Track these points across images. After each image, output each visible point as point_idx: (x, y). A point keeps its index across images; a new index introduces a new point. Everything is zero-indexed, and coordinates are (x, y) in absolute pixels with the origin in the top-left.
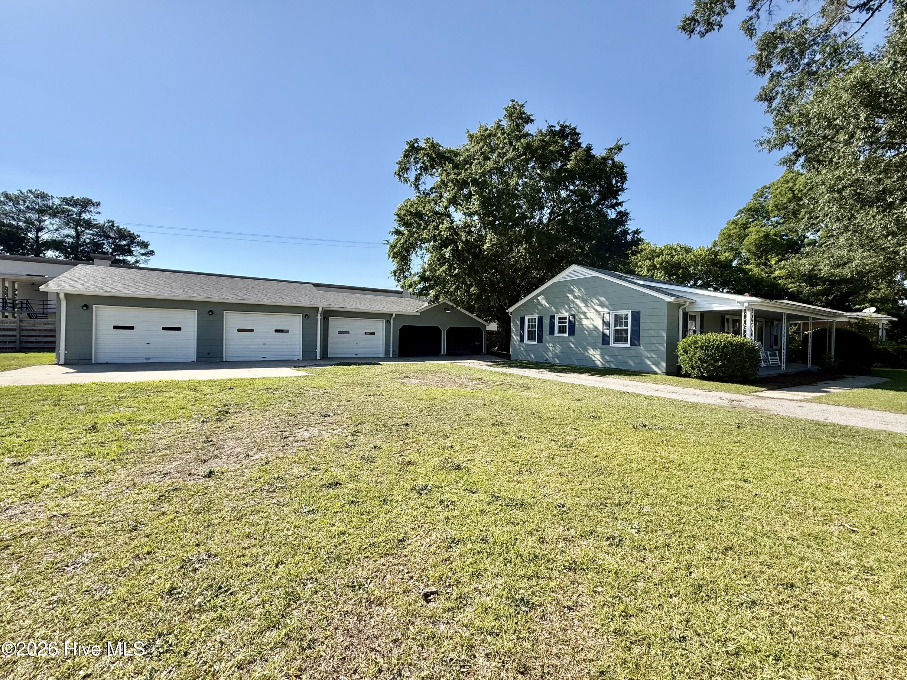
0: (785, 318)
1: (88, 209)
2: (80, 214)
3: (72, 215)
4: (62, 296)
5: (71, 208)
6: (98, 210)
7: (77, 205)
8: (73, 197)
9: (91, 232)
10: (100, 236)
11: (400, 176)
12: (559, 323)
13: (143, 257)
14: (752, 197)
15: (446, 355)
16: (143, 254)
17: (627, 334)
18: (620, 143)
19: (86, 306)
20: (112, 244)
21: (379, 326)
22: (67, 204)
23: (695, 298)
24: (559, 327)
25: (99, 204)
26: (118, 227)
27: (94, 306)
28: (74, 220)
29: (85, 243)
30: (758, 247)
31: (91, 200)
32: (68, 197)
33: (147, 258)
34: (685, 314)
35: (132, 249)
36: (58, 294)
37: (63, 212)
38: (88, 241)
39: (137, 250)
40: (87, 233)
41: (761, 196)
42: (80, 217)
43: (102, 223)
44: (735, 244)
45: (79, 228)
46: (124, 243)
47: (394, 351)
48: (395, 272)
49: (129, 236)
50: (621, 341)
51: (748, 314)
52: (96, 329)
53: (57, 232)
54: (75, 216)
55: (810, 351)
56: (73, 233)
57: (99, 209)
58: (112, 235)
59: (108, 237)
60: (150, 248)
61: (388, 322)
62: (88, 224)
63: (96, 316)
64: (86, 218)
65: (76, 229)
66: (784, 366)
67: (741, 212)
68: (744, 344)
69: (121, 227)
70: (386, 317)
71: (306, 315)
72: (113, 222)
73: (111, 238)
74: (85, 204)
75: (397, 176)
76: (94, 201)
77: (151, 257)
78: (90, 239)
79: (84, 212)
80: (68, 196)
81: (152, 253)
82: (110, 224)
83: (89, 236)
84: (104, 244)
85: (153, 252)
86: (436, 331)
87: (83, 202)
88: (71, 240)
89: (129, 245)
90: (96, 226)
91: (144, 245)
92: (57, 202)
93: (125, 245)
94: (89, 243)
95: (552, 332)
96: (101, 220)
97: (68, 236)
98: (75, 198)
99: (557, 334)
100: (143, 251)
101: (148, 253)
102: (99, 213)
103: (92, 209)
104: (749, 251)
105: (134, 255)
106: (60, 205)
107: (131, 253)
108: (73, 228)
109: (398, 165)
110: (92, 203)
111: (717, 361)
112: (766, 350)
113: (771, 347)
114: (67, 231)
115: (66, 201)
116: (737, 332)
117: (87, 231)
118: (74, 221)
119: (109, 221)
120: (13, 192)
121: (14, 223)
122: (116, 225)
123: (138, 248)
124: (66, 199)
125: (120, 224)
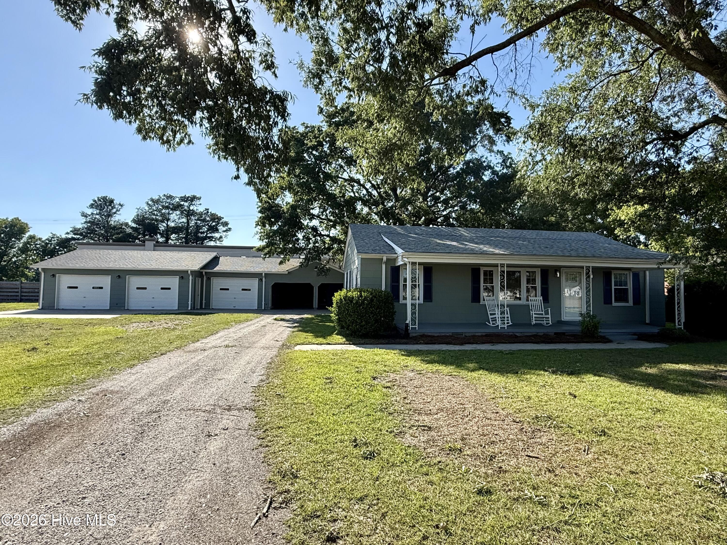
1: (194, 202)
2: (189, 207)
3: (185, 207)
5: (184, 203)
6: (200, 203)
7: (187, 201)
9: (195, 218)
10: (201, 221)
13: (224, 233)
16: (224, 231)
22: (183, 200)
25: (200, 198)
26: (211, 213)
31: (196, 196)
33: (227, 234)
35: (219, 228)
37: (180, 207)
39: (221, 228)
40: (193, 220)
43: (201, 211)
45: (188, 216)
46: (214, 224)
49: (217, 219)
56: (186, 220)
57: (201, 201)
58: (207, 219)
59: (205, 221)
60: (229, 226)
61: (261, 280)
62: (194, 213)
64: (193, 209)
69: (213, 213)
71: (182, 277)
72: (208, 209)
73: (207, 221)
74: (193, 199)
76: (198, 196)
77: (229, 233)
79: (192, 205)
80: (183, 195)
82: (207, 211)
85: (230, 229)
86: (309, 287)
87: (191, 198)
88: (184, 225)
89: (216, 225)
90: (198, 214)
91: (226, 224)
92: (177, 200)
93: (214, 226)
96: (201, 209)
97: (182, 223)
98: (186, 196)
100: (224, 229)
101: (228, 230)
102: (200, 204)
103: (196, 202)
105: (219, 232)
106: (178, 202)
107: (217, 230)
108: (185, 217)
110: (197, 198)
114: (182, 220)
115: (181, 199)
117: (193, 218)
118: (186, 212)
119: (206, 209)
120: (156, 197)
121: (154, 217)
122: (210, 211)
123: (222, 227)
124: (182, 197)
125: (212, 210)
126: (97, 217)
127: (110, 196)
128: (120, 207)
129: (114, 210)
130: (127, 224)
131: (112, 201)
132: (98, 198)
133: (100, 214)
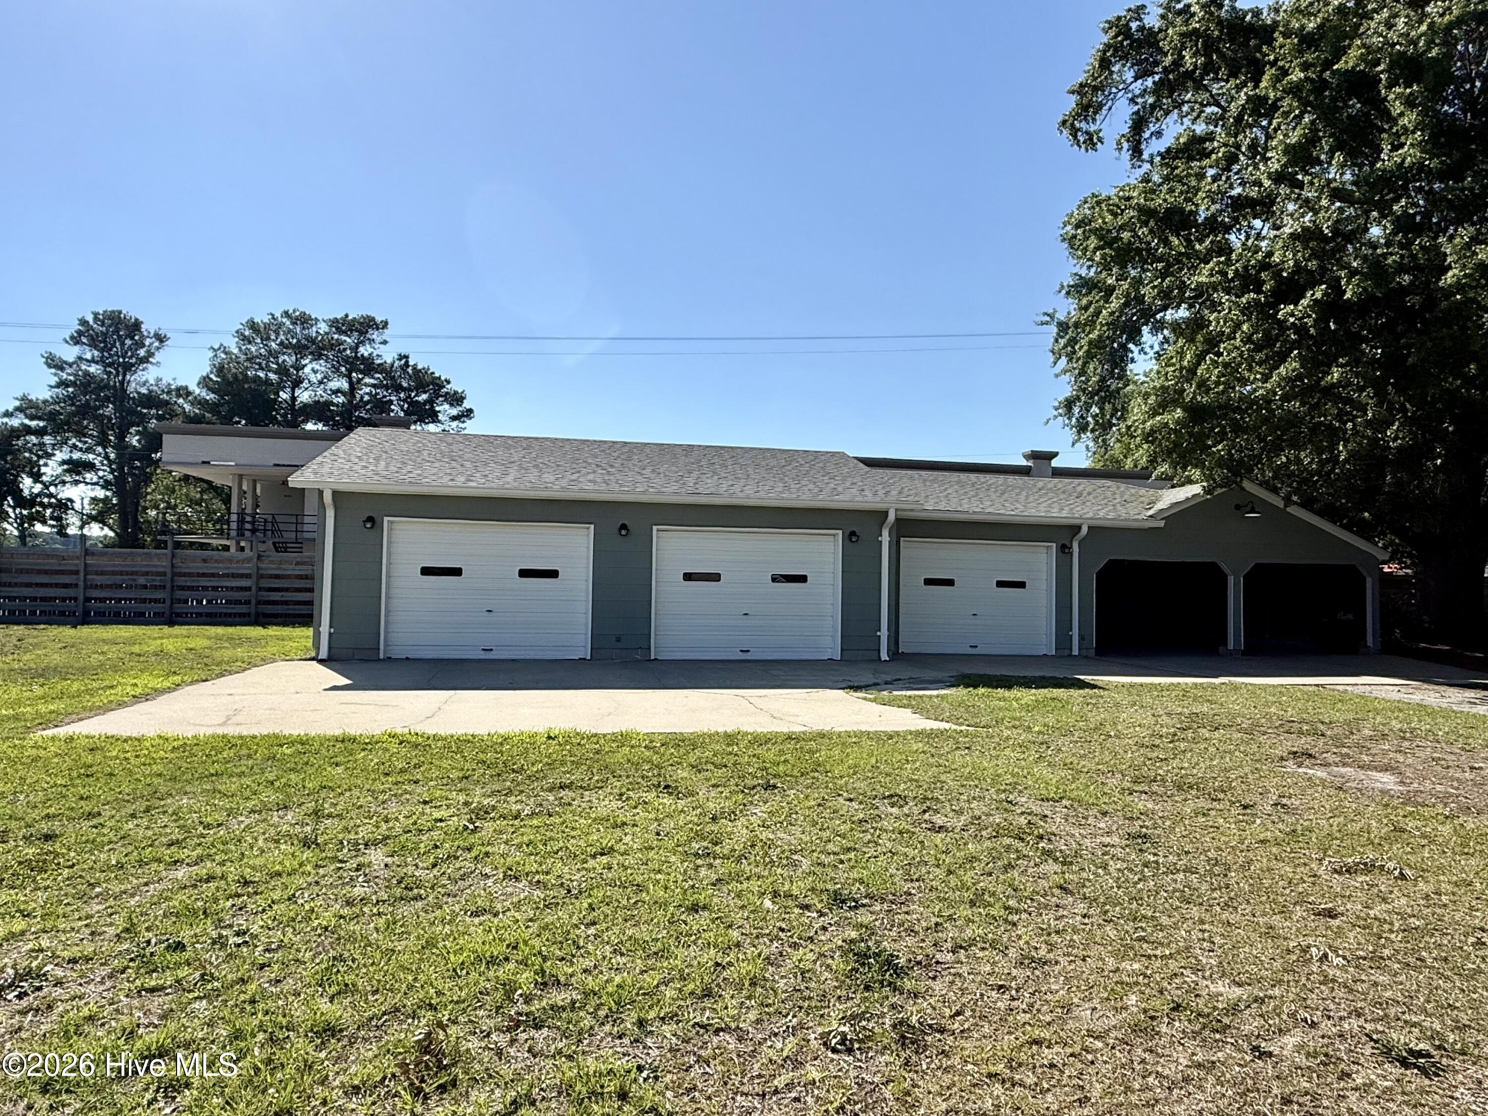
1: (368, 336)
2: (355, 349)
3: (345, 350)
4: (328, 498)
5: (344, 338)
6: (384, 337)
7: (351, 331)
8: (347, 316)
9: (372, 381)
10: (387, 388)
11: (1074, 132)
13: (455, 424)
15: (1245, 653)
16: (454, 418)
19: (371, 519)
20: (405, 401)
21: (1039, 562)
22: (340, 331)
25: (385, 324)
26: (415, 368)
27: (386, 519)
28: (347, 360)
29: (362, 404)
31: (373, 319)
32: (339, 317)
33: (461, 425)
35: (437, 409)
36: (321, 492)
37: (332, 347)
38: (366, 398)
39: (445, 410)
40: (366, 385)
42: (357, 353)
43: (389, 361)
45: (354, 374)
46: (424, 397)
47: (1082, 638)
48: (1069, 404)
49: (432, 383)
52: (388, 576)
53: (322, 386)
54: (348, 352)
56: (345, 385)
57: (387, 334)
58: (405, 385)
59: (398, 388)
60: (467, 404)
61: (1064, 549)
62: (369, 366)
63: (390, 542)
64: (366, 354)
65: (349, 377)
69: (420, 367)
70: (1060, 535)
71: (853, 533)
72: (407, 357)
73: (404, 389)
74: (365, 327)
75: (1066, 132)
76: (379, 319)
77: (467, 423)
78: (370, 394)
79: (363, 343)
80: (340, 315)
81: (468, 414)
82: (403, 362)
83: (368, 390)
84: (391, 402)
85: (470, 411)
86: (1211, 576)
87: (361, 324)
88: (341, 399)
89: (431, 401)
90: (381, 368)
91: (456, 399)
92: (323, 328)
93: (426, 402)
94: (368, 402)
96: (387, 355)
97: (336, 392)
98: (350, 318)
100: (454, 412)
101: (463, 416)
102: (385, 342)
103: (374, 337)
105: (439, 421)
106: (327, 333)
107: (433, 416)
108: (345, 376)
109: (1074, 98)
110: (376, 324)
114: (335, 384)
115: (335, 324)
117: (367, 380)
118: (347, 362)
119: (401, 357)
120: (262, 318)
121: (261, 374)
122: (411, 363)
123: (446, 406)
124: (336, 321)
125: (418, 360)
126: (93, 369)
127: (131, 311)
128: (157, 344)
129: (142, 352)
130: (183, 392)
131: (137, 325)
132: (96, 315)
133: (101, 361)
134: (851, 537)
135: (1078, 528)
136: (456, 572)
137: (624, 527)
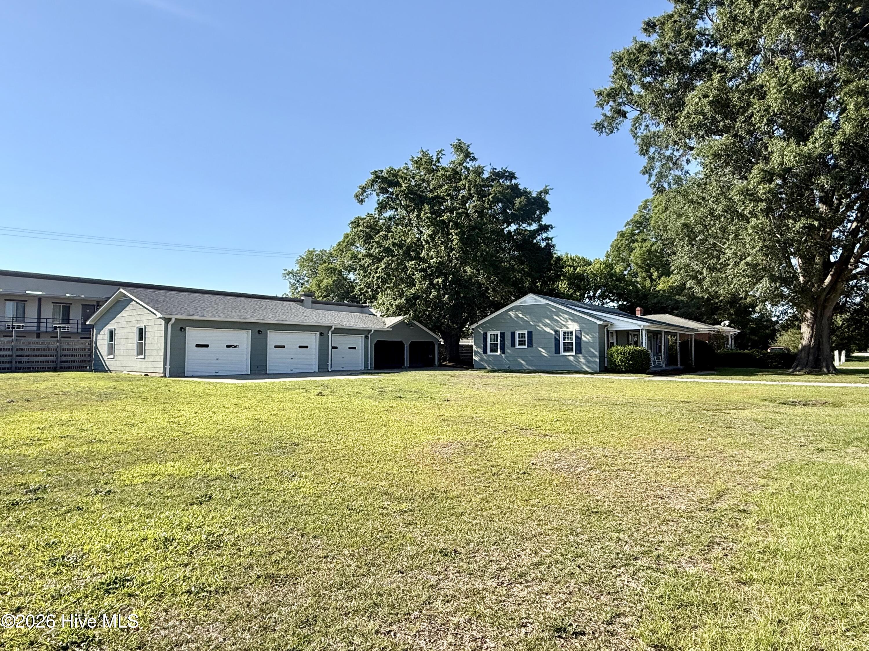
0: (663, 333)
4: (173, 321)
12: (519, 338)
14: (638, 209)
15: (409, 367)
17: (572, 345)
18: (548, 188)
19: (182, 328)
21: (359, 341)
23: (613, 321)
24: (519, 341)
27: (187, 328)
30: (644, 260)
34: (608, 331)
41: (645, 208)
44: (625, 254)
47: (371, 365)
50: (568, 351)
51: (644, 332)
52: (187, 347)
55: (679, 356)
61: (367, 337)
63: (188, 336)
66: (664, 365)
67: (628, 223)
68: (642, 351)
70: (365, 333)
95: (513, 345)
99: (517, 346)
104: (637, 264)
111: (629, 361)
112: (654, 355)
113: (657, 354)
116: (636, 344)
134: (321, 334)
135: (371, 331)
136: (207, 346)
137: (259, 331)
